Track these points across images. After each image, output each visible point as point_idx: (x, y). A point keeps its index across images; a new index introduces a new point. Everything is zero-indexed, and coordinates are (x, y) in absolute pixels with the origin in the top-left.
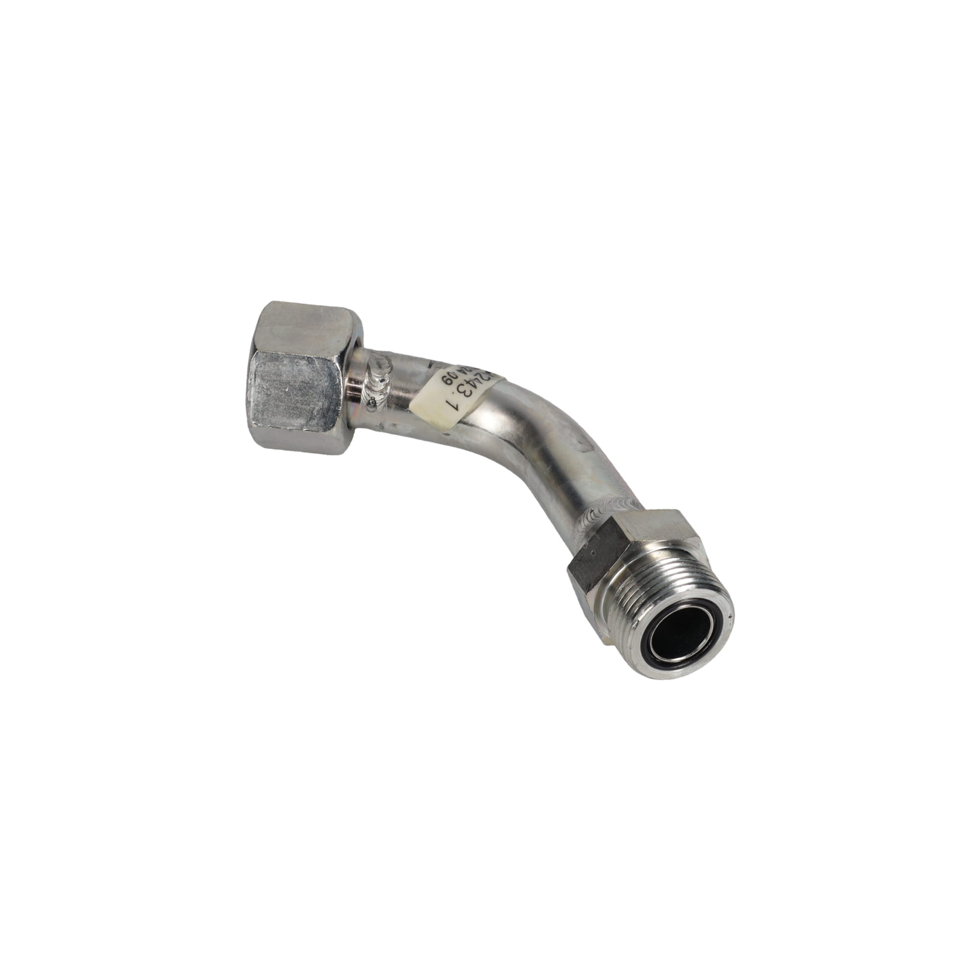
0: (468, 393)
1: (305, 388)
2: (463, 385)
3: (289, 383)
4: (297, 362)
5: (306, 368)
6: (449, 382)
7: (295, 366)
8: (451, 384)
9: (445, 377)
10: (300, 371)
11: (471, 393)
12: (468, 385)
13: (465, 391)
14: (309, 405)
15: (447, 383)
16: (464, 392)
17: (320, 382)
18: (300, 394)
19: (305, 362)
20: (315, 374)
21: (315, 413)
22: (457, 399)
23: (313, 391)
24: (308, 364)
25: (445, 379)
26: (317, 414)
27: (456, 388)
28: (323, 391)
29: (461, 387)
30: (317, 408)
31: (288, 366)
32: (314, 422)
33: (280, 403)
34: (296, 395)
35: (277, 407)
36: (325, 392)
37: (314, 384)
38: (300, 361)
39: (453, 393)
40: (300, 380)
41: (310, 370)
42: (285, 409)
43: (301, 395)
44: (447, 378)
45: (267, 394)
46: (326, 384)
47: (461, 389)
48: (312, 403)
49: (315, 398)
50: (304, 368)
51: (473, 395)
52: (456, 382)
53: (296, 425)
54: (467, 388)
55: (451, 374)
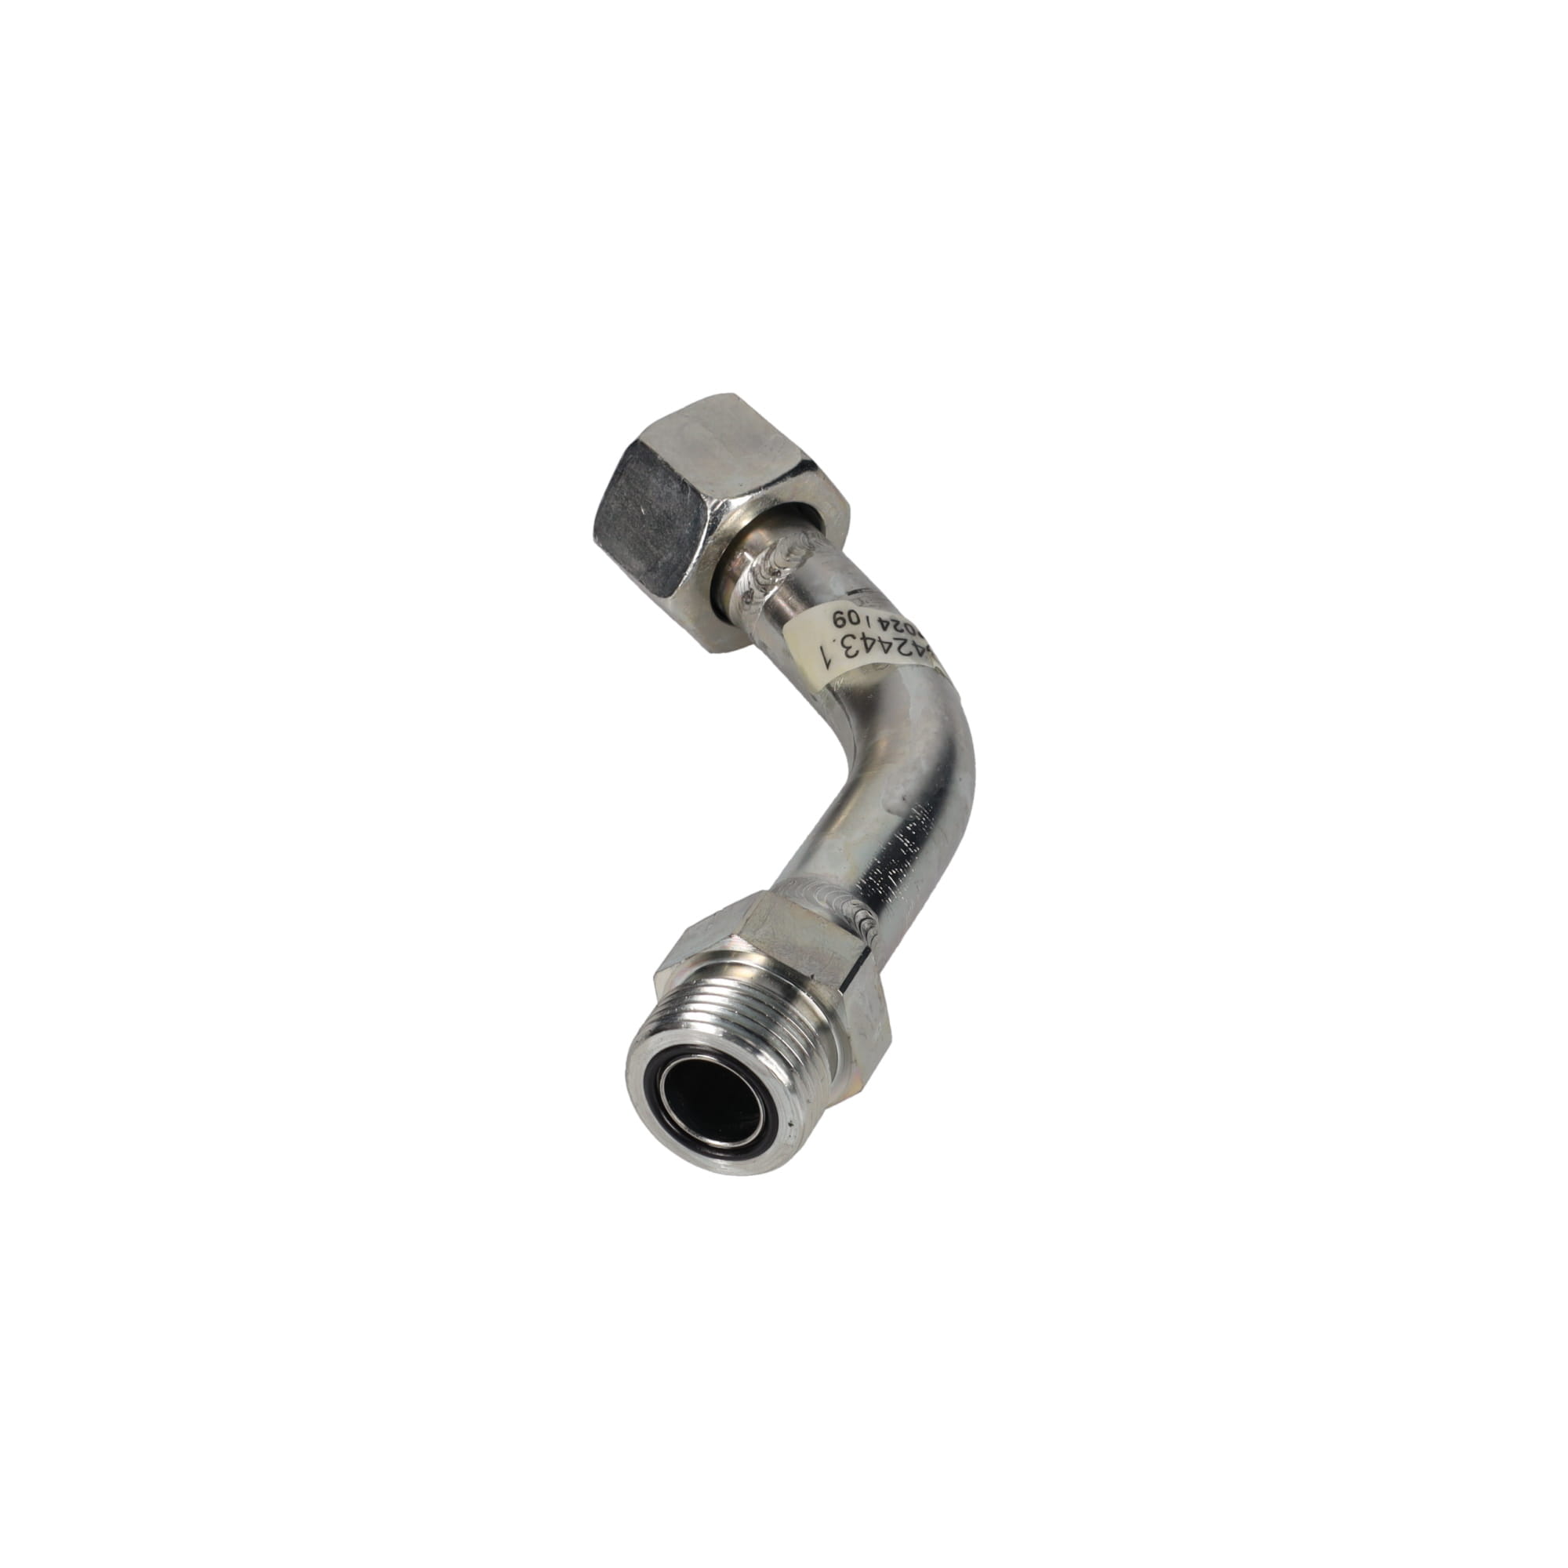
0: (851, 652)
1: (664, 523)
2: (854, 637)
3: (650, 504)
4: (670, 481)
5: (676, 495)
6: (840, 622)
7: (666, 485)
8: (840, 627)
9: (841, 613)
10: (669, 495)
11: (856, 655)
12: (862, 642)
13: (850, 648)
14: (658, 549)
15: (835, 623)
16: (848, 648)
17: (682, 526)
18: (656, 527)
19: (678, 486)
20: (681, 510)
21: (660, 564)
22: (836, 652)
23: (670, 532)
24: (680, 490)
25: (838, 616)
26: (661, 567)
27: (843, 636)
28: (680, 539)
29: (850, 638)
30: (665, 558)
31: (659, 480)
32: (654, 576)
33: (631, 527)
34: (651, 526)
35: (626, 530)
36: (681, 542)
37: (675, 523)
38: (674, 482)
39: (834, 641)
40: (664, 508)
41: (678, 502)
42: (632, 538)
43: (656, 530)
44: (842, 616)
45: (623, 505)
46: (687, 532)
47: (848, 642)
48: (662, 548)
49: (667, 542)
50: (674, 494)
51: (857, 657)
52: (849, 628)
53: (634, 566)
54: (857, 645)
55: (853, 614)
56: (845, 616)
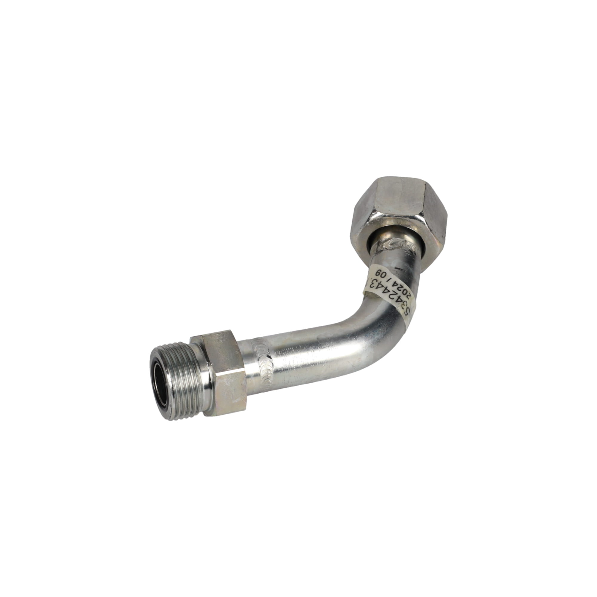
6: (378, 274)
9: (381, 271)
25: (379, 271)
29: (376, 281)
51: (372, 288)
55: (384, 274)
56: (381, 273)
